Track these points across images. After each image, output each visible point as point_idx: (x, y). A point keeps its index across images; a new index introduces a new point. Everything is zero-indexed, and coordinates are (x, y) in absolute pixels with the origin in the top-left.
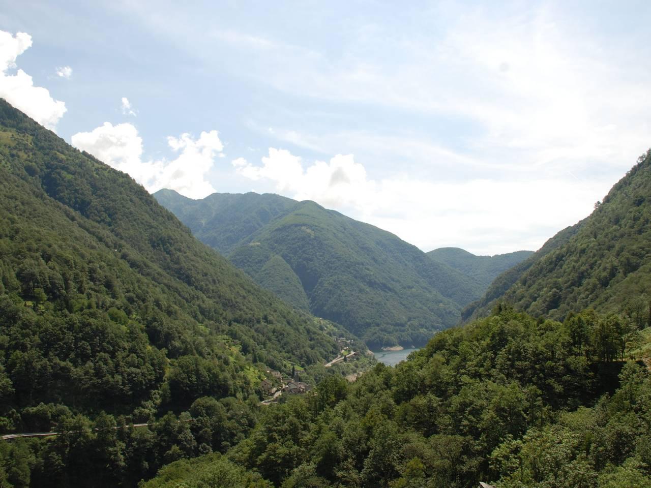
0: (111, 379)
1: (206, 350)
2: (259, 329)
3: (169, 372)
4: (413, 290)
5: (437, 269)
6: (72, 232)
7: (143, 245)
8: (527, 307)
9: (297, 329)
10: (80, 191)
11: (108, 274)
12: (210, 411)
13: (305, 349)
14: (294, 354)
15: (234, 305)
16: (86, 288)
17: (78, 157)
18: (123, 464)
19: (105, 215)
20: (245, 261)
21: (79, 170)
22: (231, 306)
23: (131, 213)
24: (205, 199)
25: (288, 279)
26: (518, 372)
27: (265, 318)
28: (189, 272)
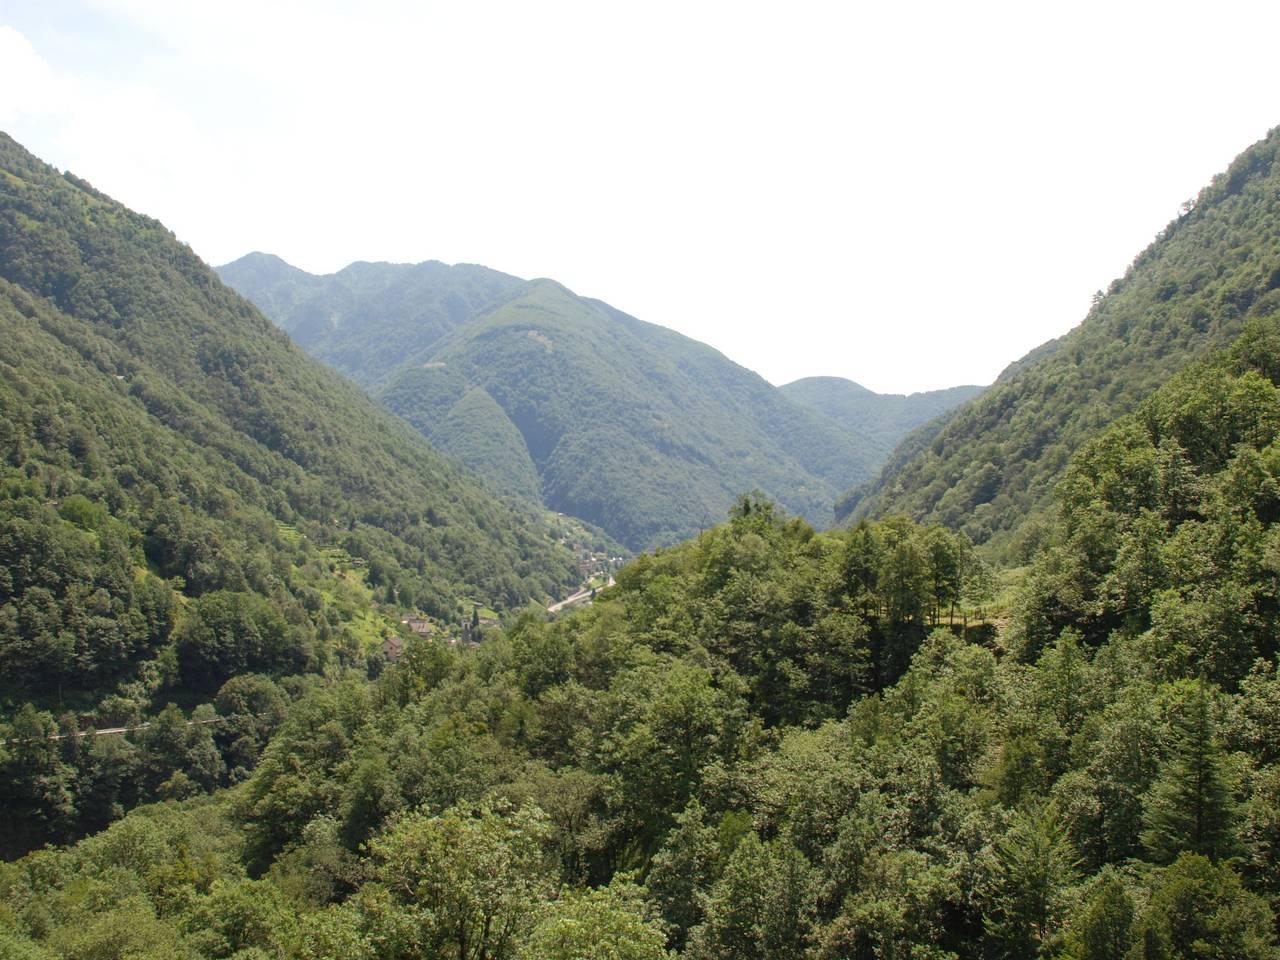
0: (52, 640)
1: (270, 578)
2: (414, 536)
3: (181, 623)
4: (749, 459)
5: (796, 418)
6: (18, 340)
7: (186, 367)
8: (938, 497)
9: (498, 537)
10: (56, 256)
11: (76, 426)
12: (256, 701)
13: (506, 576)
14: (482, 586)
15: (367, 488)
16: (27, 455)
17: (53, 185)
18: (69, 808)
19: (107, 304)
20: (414, 399)
21: (55, 211)
22: (360, 490)
23: (162, 301)
24: (339, 274)
25: (498, 435)
26: (733, 644)
27: (430, 516)
28: (278, 421)
